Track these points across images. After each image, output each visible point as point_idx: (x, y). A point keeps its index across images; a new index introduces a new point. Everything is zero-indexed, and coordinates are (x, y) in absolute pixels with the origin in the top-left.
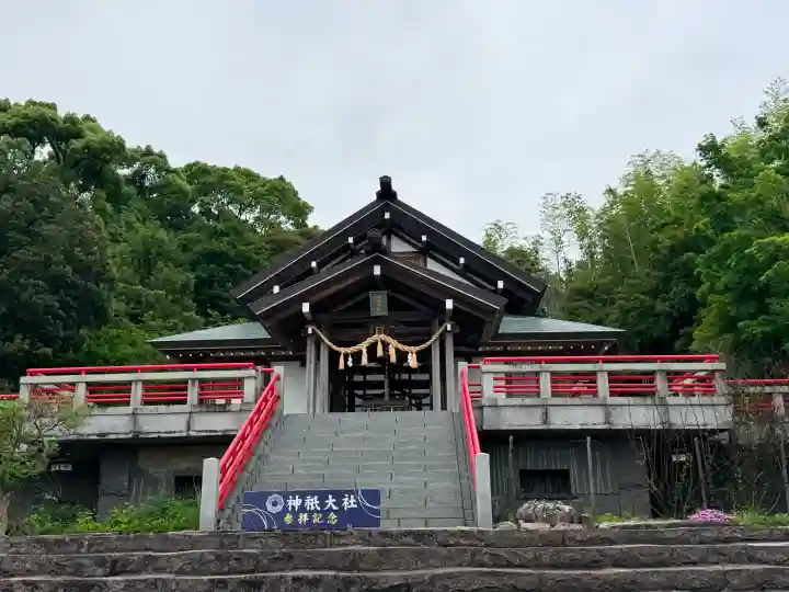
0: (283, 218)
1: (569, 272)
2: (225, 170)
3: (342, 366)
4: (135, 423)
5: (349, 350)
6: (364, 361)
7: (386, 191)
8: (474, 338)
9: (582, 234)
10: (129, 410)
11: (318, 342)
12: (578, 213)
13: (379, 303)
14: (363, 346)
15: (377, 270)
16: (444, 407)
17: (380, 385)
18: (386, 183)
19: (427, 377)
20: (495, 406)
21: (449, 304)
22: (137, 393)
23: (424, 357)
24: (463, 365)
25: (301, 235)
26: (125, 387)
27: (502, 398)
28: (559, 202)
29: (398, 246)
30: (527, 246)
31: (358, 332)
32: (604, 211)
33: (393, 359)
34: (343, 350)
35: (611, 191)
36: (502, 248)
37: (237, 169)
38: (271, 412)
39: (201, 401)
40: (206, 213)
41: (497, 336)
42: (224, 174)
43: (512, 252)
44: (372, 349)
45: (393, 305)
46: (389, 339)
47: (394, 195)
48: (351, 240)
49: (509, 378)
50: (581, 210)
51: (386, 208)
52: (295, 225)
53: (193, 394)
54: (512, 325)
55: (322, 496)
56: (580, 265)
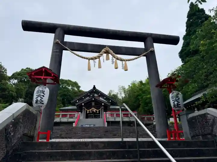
0: (75, 88)
1: (122, 98)
2: (67, 80)
3: (88, 112)
4: (60, 120)
5: (89, 110)
6: (91, 112)
7: (94, 87)
8: (106, 109)
9: (125, 92)
10: (60, 118)
11: (84, 109)
12: (124, 89)
13: (93, 104)
14: (91, 110)
15: (93, 99)
16: (102, 118)
17: (93, 116)
18: (94, 86)
19: (99, 115)
20: (108, 118)
21: (103, 104)
22: (61, 116)
23: (99, 111)
24: (104, 112)
25: (79, 91)
26: (59, 115)
27: (110, 117)
28: (121, 87)
29: (96, 95)
30: (116, 94)
31: (90, 108)
32: (128, 89)
33: (95, 111)
34: (88, 110)
35: (129, 86)
36: (112, 94)
37: (68, 80)
38: (79, 118)
39: (69, 117)
40: (62, 87)
41: (109, 109)
42: (66, 81)
43: (113, 95)
44: (92, 110)
45: (95, 104)
46: (94, 109)
47: (95, 88)
48: (89, 94)
49: (111, 114)
50: (125, 88)
51: (94, 89)
52: (78, 89)
53: (68, 116)
54: (112, 107)
55: (89, 125)
56: (124, 97)
